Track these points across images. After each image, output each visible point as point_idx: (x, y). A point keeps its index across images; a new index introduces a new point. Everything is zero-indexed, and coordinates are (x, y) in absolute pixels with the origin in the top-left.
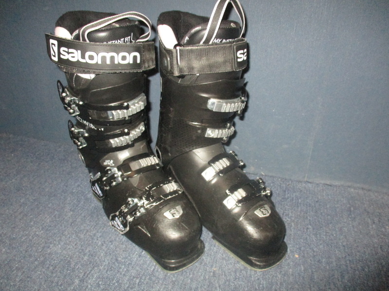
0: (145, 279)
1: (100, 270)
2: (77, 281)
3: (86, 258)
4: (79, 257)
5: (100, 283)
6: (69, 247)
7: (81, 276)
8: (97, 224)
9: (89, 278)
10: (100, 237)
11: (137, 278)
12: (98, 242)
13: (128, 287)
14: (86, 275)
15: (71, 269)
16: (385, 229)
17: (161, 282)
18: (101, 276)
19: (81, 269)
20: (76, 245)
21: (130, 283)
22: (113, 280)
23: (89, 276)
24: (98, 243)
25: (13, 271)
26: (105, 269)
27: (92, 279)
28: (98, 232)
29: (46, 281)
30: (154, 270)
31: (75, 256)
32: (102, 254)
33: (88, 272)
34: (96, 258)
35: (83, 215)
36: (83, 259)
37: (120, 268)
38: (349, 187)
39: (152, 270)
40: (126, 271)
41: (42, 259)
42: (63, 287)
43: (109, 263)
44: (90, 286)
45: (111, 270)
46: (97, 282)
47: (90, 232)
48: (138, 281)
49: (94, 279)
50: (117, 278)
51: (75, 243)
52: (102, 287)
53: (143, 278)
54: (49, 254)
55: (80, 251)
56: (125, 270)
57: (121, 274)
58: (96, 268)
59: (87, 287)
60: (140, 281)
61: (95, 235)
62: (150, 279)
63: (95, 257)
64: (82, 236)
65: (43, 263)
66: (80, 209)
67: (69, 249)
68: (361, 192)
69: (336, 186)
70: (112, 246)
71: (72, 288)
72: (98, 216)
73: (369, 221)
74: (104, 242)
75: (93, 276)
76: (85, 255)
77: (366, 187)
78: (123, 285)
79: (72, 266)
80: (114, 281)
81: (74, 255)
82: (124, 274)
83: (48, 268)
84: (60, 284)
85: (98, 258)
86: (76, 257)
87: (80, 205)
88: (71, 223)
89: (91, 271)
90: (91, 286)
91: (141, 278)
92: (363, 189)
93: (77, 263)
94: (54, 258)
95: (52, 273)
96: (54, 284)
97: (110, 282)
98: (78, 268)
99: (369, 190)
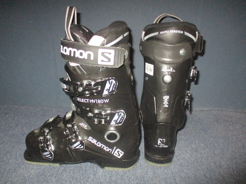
2: (92, 176)
5: (106, 174)
13: (123, 173)
15: (84, 170)
16: (237, 127)
22: (113, 172)
25: (48, 178)
27: (100, 173)
29: (72, 179)
33: (95, 170)
38: (212, 110)
46: (104, 174)
52: (108, 176)
59: (99, 177)
65: (65, 170)
68: (218, 112)
69: (205, 111)
71: (91, 179)
73: (228, 124)
77: (220, 109)
79: (84, 168)
83: (69, 172)
89: (97, 170)
90: (101, 176)
92: (219, 110)
93: (86, 167)
94: (70, 167)
95: (74, 174)
96: (78, 180)
97: (111, 173)
98: (88, 169)
99: (222, 111)
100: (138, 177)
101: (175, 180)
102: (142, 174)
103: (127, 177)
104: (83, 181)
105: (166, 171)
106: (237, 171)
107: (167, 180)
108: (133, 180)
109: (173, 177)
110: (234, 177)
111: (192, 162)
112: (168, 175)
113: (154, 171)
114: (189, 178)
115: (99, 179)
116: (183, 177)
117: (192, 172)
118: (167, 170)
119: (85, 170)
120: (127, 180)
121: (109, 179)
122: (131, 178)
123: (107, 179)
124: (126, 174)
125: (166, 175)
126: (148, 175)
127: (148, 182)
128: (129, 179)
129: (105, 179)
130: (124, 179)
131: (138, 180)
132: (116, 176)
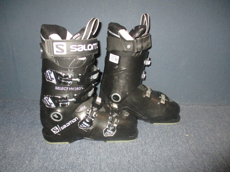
0: (64, 155)
1: (39, 155)
2: (27, 162)
3: (29, 151)
4: (25, 151)
5: (41, 160)
8: (32, 135)
9: (34, 160)
10: (35, 140)
11: (60, 155)
12: (34, 143)
14: (32, 158)
17: (73, 155)
18: (40, 158)
19: (28, 156)
20: (22, 146)
21: (57, 158)
23: (33, 159)
26: (41, 154)
28: (33, 138)
29: (9, 165)
32: (38, 148)
33: (33, 157)
35: (23, 132)
36: (28, 152)
37: (50, 152)
39: (67, 150)
41: (4, 155)
42: (20, 166)
43: (43, 151)
45: (45, 154)
46: (39, 160)
47: (29, 139)
48: (61, 156)
54: (7, 153)
55: (26, 148)
57: (51, 155)
58: (36, 155)
59: (34, 163)
60: (62, 157)
61: (32, 140)
62: (67, 155)
64: (25, 142)
65: (5, 157)
66: (20, 129)
67: (19, 148)
70: (43, 144)
71: (25, 165)
72: (31, 131)
74: (38, 142)
75: (36, 158)
76: (29, 149)
78: (53, 159)
80: (48, 158)
81: (22, 151)
82: (53, 155)
83: (9, 158)
85: (37, 150)
86: (24, 151)
87: (20, 127)
88: (17, 137)
89: (34, 156)
91: (62, 155)
93: (25, 154)
94: (11, 154)
95: (12, 160)
96: (14, 165)
97: (46, 159)
98: (26, 156)
100: (69, 163)
101: (100, 165)
102: (73, 160)
103: (59, 163)
104: (18, 166)
106: (159, 158)
108: (63, 166)
109: (100, 163)
110: (154, 163)
111: (122, 149)
114: (114, 163)
115: (33, 164)
116: (109, 163)
117: (119, 158)
118: (97, 157)
119: (23, 157)
121: (41, 165)
124: (58, 160)
125: (95, 161)
126: (78, 161)
128: (60, 164)
129: (38, 165)
130: (55, 165)
131: (67, 166)
132: (49, 162)
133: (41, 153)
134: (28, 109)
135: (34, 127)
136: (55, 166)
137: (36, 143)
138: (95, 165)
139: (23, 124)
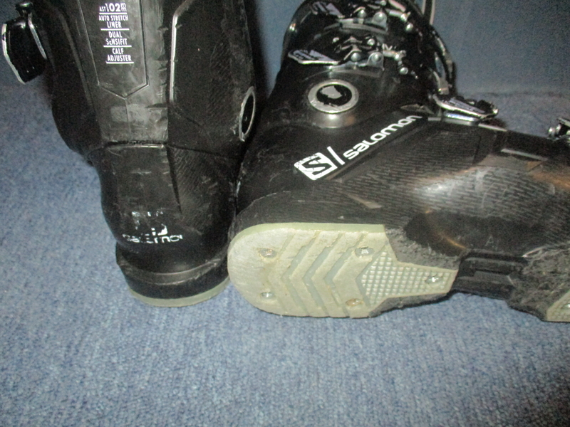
0: (218, 329)
1: (105, 330)
2: (54, 369)
3: (60, 310)
4: (43, 311)
5: (114, 360)
6: (9, 294)
7: (62, 356)
8: (64, 232)
9: (84, 356)
10: (81, 258)
11: (199, 330)
12: (78, 269)
14: (73, 349)
15: (30, 342)
17: (254, 326)
18: (111, 344)
20: (26, 285)
21: (185, 344)
22: (144, 347)
23: (81, 351)
24: (81, 271)
26: (115, 327)
27: (92, 355)
28: (72, 248)
30: (230, 304)
31: (31, 312)
32: (98, 294)
33: (76, 343)
34: (86, 306)
35: (25, 217)
36: (53, 314)
37: (152, 316)
38: (526, 93)
40: (167, 321)
42: (20, 391)
43: (121, 311)
44: (91, 374)
45: (132, 326)
46: (106, 360)
47: (53, 250)
48: (202, 337)
49: (95, 356)
50: (152, 340)
51: (24, 281)
52: (121, 368)
53: (213, 326)
55: (43, 297)
56: (165, 317)
57: (157, 329)
58: (92, 329)
59: (84, 377)
60: (208, 337)
61: (66, 256)
63: (82, 303)
64: (36, 263)
66: (14, 207)
67: (12, 297)
69: (506, 95)
71: (47, 388)
72: (60, 213)
74: (95, 266)
75: (92, 349)
76: (55, 303)
78: (170, 353)
79: (31, 335)
80: (147, 348)
81: (28, 309)
82: (165, 328)
84: (11, 384)
85: (91, 303)
86: (35, 313)
87: (10, 199)
89: (83, 337)
90: (94, 371)
91: (208, 329)
92: (550, 94)
93: (41, 326)
97: (138, 352)
98: (49, 336)
99: (560, 95)
100: (244, 371)
101: (390, 381)
102: (260, 357)
103: (199, 370)
104: (14, 394)
105: (358, 341)
107: (358, 384)
108: (220, 389)
109: (385, 367)
112: (365, 360)
113: (310, 340)
114: (445, 371)
115: (82, 383)
116: (424, 366)
117: (460, 342)
118: (361, 338)
119: (35, 341)
120: (195, 387)
121: (120, 386)
122: (214, 377)
123: (116, 382)
124: (194, 356)
125: (358, 359)
126: (283, 359)
127: (281, 395)
128: (207, 380)
129: (108, 386)
130: (182, 385)
131: (239, 388)
132: (154, 366)
133: (113, 319)
134: (39, 122)
135: (69, 196)
136: (185, 389)
137: (85, 271)
138: (363, 380)
139: (23, 183)
